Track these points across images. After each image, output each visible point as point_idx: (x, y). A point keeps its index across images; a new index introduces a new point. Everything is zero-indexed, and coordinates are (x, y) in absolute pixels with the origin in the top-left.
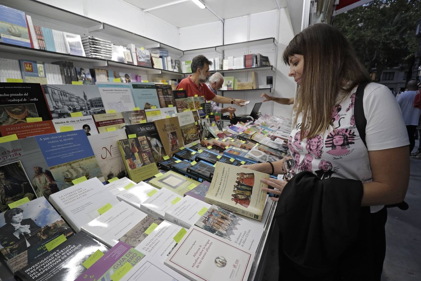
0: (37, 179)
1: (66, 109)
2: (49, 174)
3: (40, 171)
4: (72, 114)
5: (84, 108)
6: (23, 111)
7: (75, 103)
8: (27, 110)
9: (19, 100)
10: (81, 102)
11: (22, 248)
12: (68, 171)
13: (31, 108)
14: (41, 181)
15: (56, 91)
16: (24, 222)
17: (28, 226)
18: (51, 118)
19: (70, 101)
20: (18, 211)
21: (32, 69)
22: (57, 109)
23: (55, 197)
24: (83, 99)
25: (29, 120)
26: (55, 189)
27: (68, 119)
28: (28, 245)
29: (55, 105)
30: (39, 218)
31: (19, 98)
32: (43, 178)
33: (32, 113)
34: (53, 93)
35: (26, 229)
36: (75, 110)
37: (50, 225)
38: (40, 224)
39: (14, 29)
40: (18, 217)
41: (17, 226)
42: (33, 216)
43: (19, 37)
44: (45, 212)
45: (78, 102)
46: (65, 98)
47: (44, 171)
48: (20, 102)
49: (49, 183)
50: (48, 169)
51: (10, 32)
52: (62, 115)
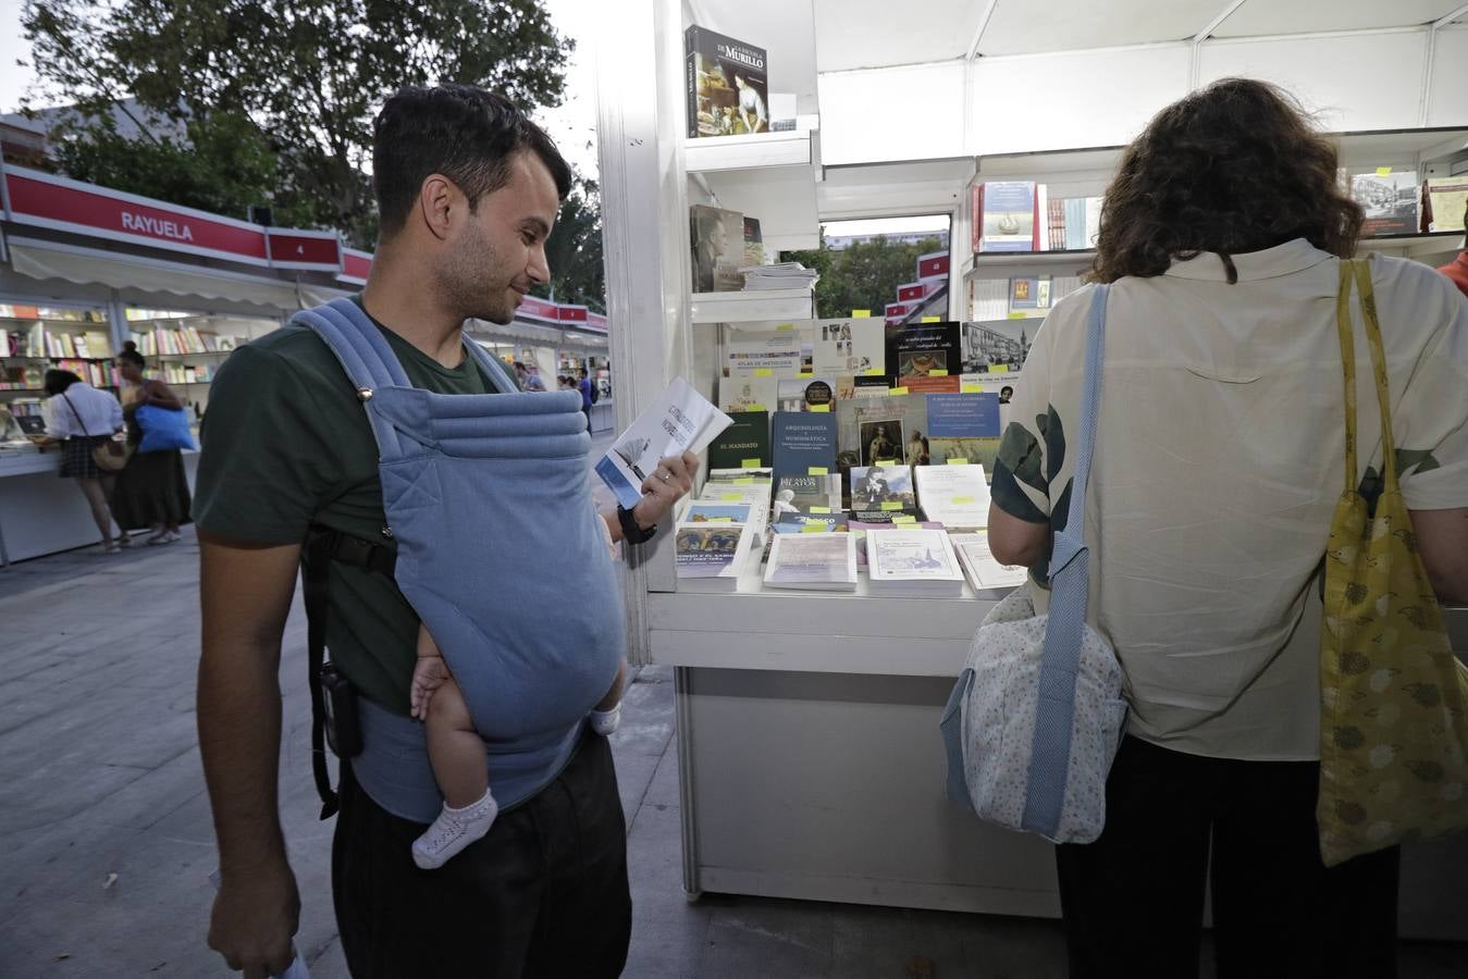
0: (911, 446)
1: (986, 359)
2: (925, 443)
3: (917, 437)
4: (991, 367)
5: (1016, 358)
6: (929, 361)
7: (1004, 351)
8: (934, 360)
9: (927, 346)
10: (1013, 349)
11: (866, 500)
12: (953, 449)
13: (939, 357)
14: (914, 449)
15: (978, 332)
16: (879, 481)
17: (880, 486)
18: (961, 371)
19: (996, 346)
20: (881, 470)
21: (1027, 294)
22: (972, 359)
23: (919, 469)
24: (1019, 342)
25: (933, 373)
26: (925, 461)
27: (983, 376)
28: (872, 500)
29: (971, 353)
30: (893, 483)
31: (929, 342)
32: (919, 446)
33: (939, 364)
34: (974, 334)
35: (878, 487)
36: (999, 362)
37: (898, 493)
38: (890, 488)
39: (1010, 221)
40: (877, 475)
41: (873, 482)
42: (889, 479)
43: (1015, 233)
44: (902, 480)
45: (1008, 348)
46: (989, 342)
47: (921, 438)
48: (930, 349)
49: (922, 453)
50: (928, 438)
51: (1001, 228)
52: (977, 369)
